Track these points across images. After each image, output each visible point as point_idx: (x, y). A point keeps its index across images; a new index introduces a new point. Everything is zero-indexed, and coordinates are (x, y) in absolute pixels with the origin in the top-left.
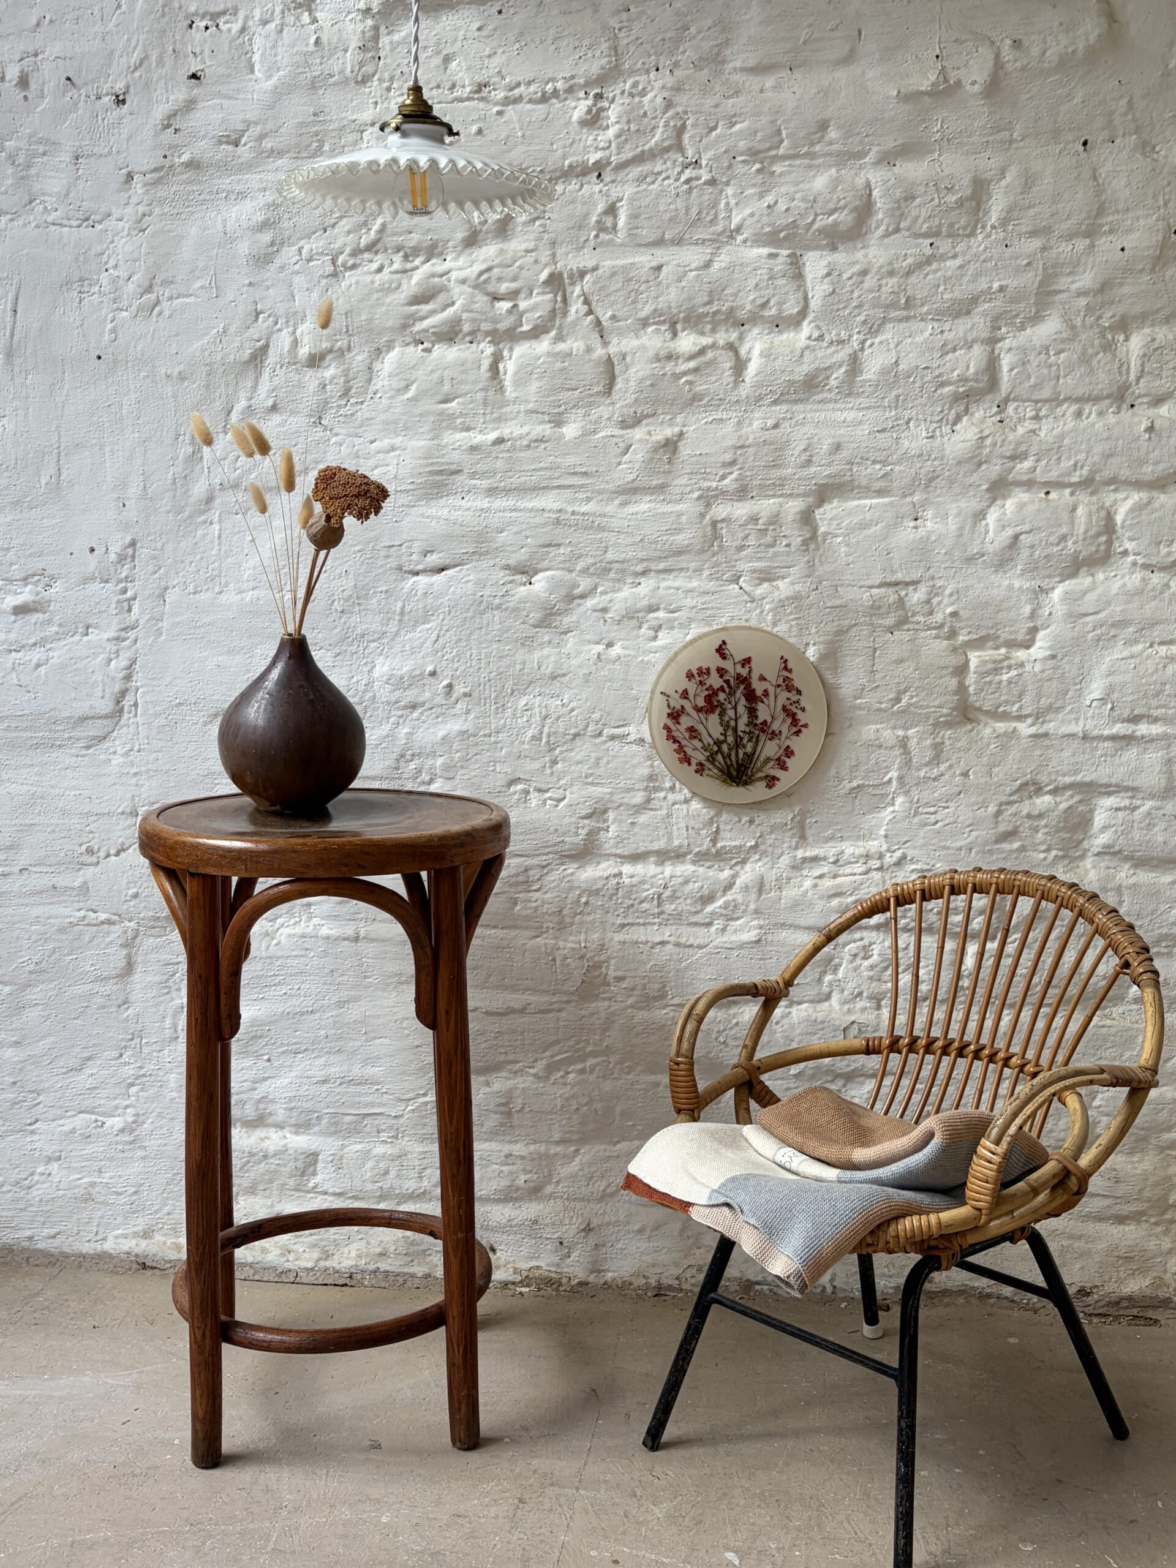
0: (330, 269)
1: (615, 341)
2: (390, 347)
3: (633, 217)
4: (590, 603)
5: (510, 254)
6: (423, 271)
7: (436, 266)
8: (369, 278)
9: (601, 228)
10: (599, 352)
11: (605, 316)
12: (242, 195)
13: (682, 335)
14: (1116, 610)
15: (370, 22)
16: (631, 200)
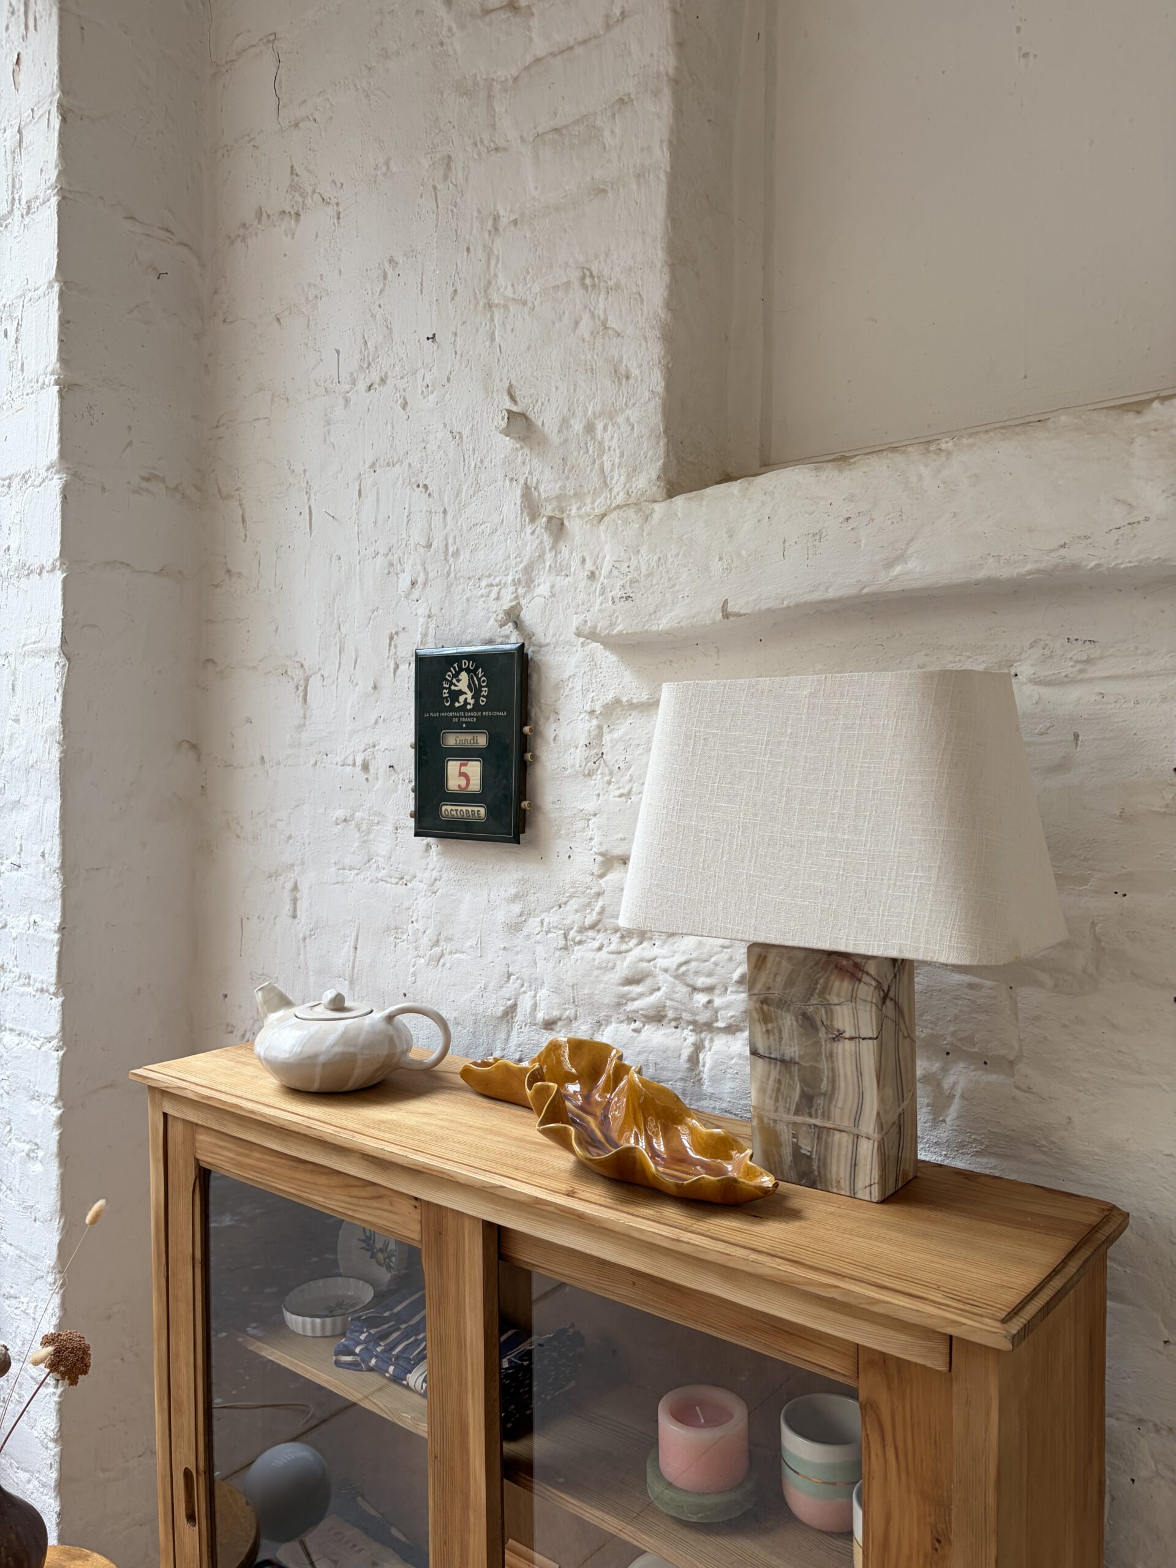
0: (562, 943)
2: (608, 1022)
5: (706, 949)
6: (634, 955)
7: (646, 950)
8: (591, 955)
15: (595, 722)
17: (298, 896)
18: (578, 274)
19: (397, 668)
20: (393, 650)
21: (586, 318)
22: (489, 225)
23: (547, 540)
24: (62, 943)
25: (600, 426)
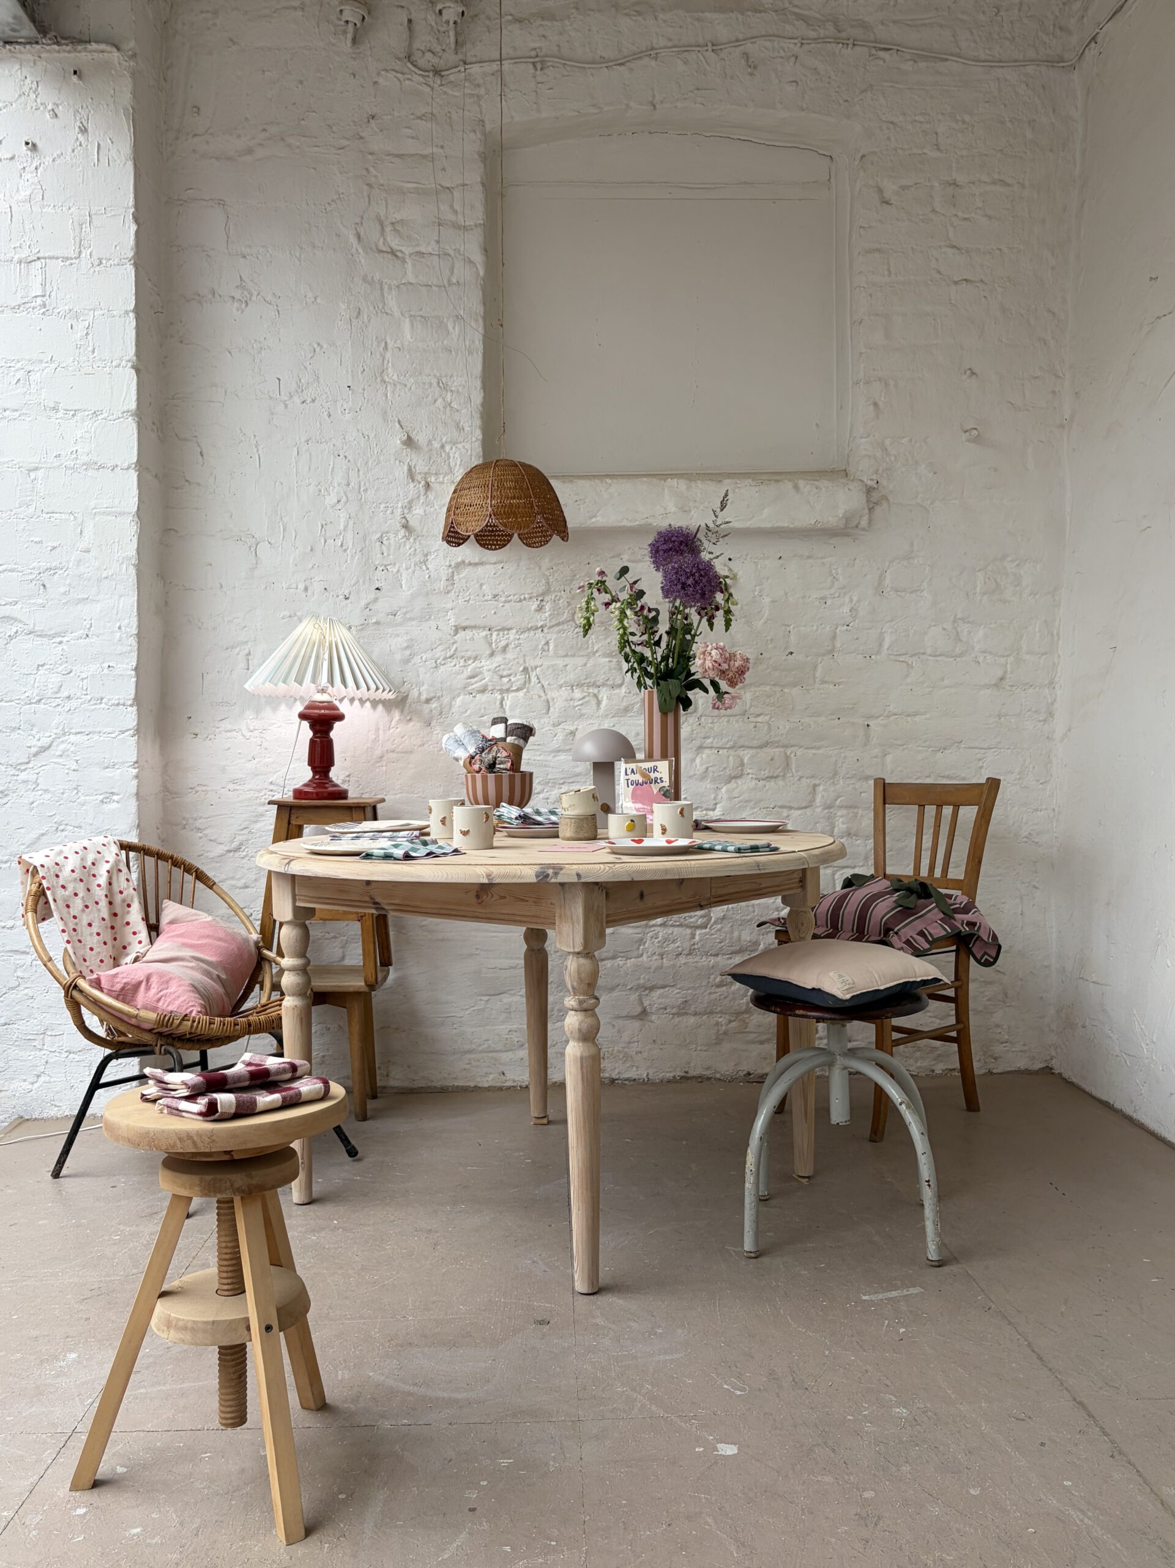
0: (434, 665)
1: (549, 693)
2: (459, 695)
3: (556, 646)
4: (541, 796)
5: (507, 661)
6: (472, 666)
7: (477, 664)
9: (543, 650)
10: (544, 697)
11: (546, 684)
12: (397, 635)
13: (575, 691)
14: (746, 796)
15: (450, 570)
16: (555, 640)
17: (250, 658)
18: (436, 380)
19: (325, 541)
20: (323, 533)
21: (440, 400)
22: (383, 344)
23: (422, 491)
24: (138, 676)
25: (447, 448)
